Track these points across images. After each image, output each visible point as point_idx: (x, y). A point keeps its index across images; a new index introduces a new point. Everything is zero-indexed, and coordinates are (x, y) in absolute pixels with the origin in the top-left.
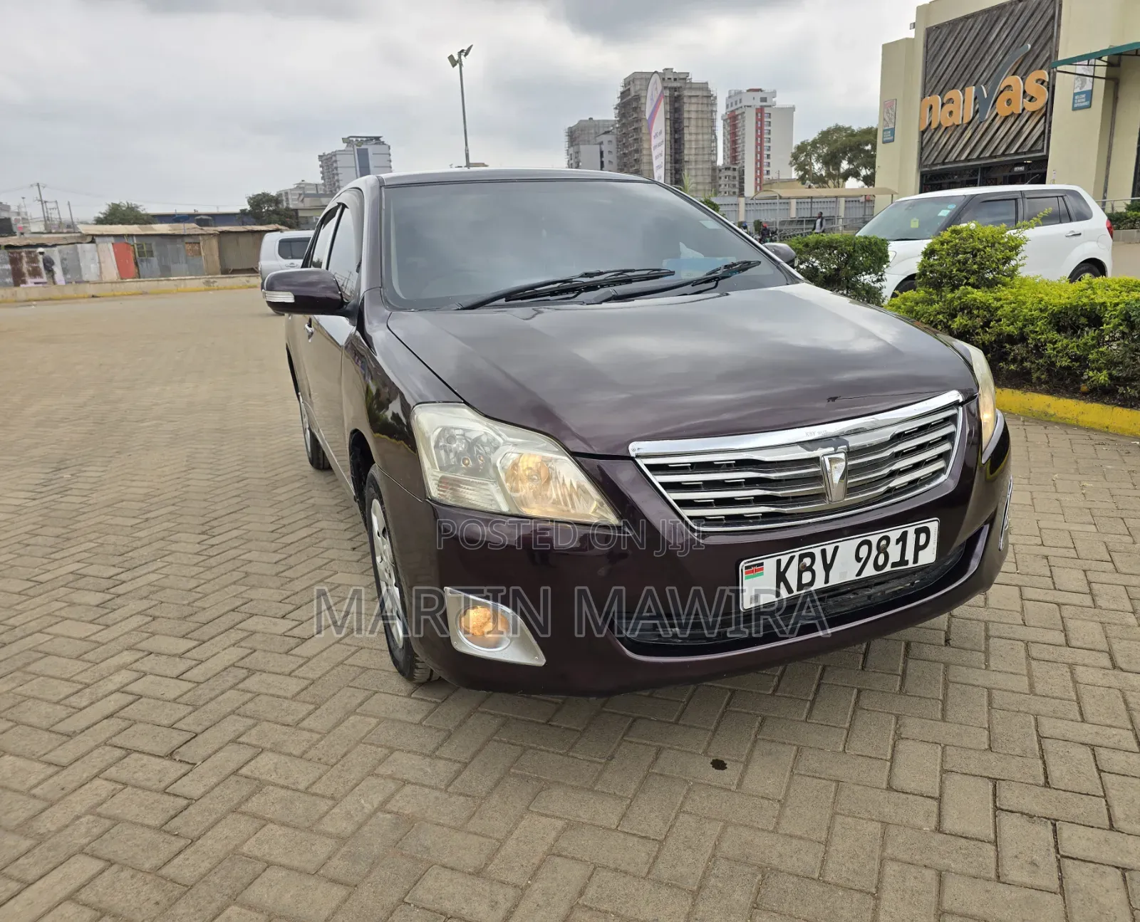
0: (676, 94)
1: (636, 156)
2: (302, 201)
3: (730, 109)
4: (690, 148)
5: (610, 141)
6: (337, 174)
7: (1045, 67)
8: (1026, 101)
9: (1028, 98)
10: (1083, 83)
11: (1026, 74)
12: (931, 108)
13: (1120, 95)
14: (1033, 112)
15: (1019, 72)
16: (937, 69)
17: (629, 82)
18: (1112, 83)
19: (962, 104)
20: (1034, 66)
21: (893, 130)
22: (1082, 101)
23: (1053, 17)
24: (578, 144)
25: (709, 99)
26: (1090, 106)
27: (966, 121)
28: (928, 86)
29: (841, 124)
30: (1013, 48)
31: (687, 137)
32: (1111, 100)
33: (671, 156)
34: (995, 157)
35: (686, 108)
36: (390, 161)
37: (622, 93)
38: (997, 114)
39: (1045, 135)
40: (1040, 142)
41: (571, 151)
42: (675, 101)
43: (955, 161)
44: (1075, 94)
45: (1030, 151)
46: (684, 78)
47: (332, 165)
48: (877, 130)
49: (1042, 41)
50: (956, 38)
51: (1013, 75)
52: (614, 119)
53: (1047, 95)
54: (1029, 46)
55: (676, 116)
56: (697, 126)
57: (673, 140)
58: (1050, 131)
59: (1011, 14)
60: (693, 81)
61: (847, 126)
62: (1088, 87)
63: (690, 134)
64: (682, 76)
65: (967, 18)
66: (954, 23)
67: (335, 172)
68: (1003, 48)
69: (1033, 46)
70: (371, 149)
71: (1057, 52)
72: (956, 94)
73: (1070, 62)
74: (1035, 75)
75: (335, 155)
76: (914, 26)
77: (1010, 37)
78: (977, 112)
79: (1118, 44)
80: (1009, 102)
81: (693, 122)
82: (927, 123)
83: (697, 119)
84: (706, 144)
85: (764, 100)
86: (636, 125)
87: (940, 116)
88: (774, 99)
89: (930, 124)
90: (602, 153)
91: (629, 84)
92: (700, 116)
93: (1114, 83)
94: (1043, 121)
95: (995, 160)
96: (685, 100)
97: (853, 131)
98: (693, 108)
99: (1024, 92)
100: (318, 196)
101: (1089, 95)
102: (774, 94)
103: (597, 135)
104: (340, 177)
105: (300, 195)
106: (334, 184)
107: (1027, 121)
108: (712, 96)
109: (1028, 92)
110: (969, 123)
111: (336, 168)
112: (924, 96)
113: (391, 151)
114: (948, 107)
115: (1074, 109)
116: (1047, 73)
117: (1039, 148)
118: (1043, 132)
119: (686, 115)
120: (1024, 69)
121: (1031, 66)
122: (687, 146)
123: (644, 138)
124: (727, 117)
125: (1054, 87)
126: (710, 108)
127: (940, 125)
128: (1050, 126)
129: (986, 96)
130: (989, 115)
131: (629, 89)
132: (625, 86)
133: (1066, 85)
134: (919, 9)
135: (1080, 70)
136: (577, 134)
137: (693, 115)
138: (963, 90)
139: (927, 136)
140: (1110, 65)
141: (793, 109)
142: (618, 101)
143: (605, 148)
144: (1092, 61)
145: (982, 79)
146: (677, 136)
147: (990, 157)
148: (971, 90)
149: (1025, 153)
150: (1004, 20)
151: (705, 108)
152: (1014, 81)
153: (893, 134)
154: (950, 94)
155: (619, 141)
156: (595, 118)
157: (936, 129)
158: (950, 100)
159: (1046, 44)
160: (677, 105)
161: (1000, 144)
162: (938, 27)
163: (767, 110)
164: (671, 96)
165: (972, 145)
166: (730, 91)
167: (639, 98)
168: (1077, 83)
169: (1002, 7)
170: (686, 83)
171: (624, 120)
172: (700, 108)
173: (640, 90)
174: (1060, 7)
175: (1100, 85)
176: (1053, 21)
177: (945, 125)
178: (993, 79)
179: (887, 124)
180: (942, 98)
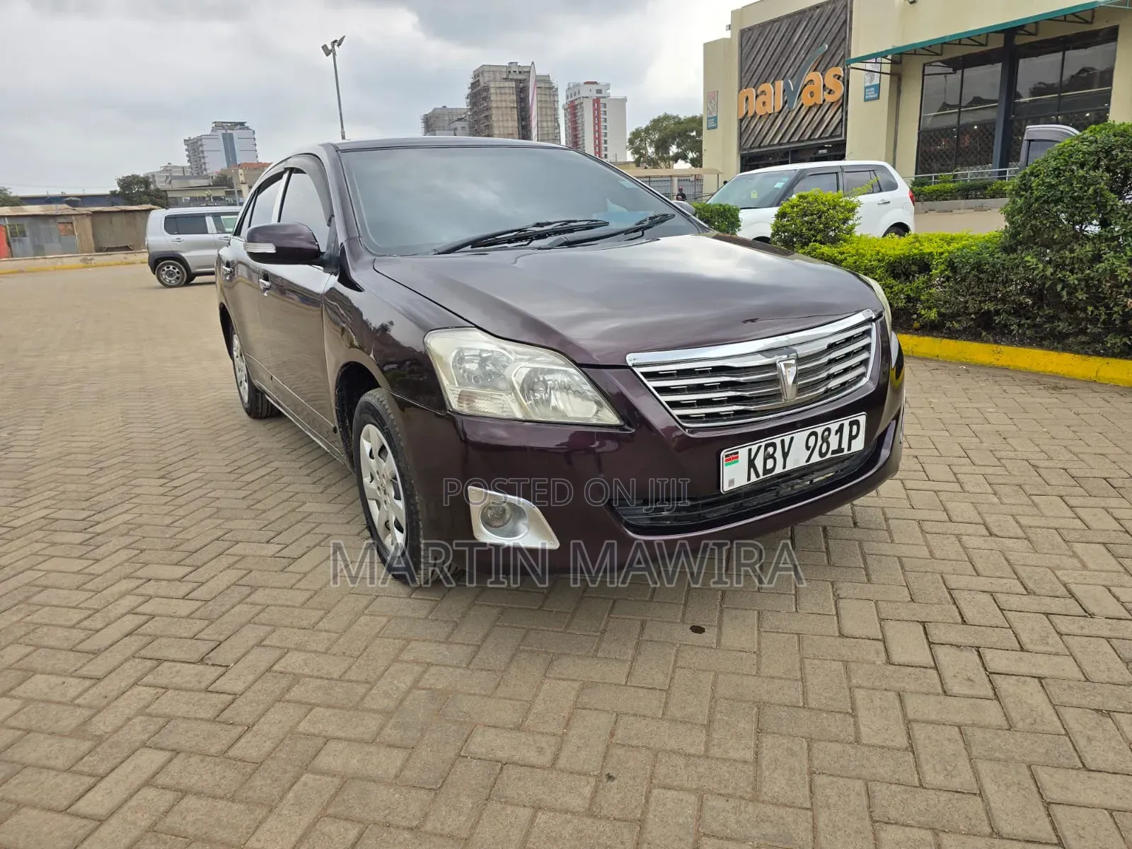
0: (521, 85)
2: (170, 183)
3: (570, 99)
5: (462, 129)
6: (204, 157)
7: (841, 64)
8: (826, 93)
9: (827, 91)
10: (872, 80)
11: (825, 70)
12: (747, 99)
13: (903, 88)
14: (832, 103)
15: (819, 68)
16: (750, 65)
17: (478, 74)
18: (896, 78)
19: (772, 96)
20: (831, 65)
21: (716, 118)
22: (872, 94)
23: (845, 21)
24: (432, 132)
25: (551, 90)
26: (878, 98)
27: (777, 110)
28: (744, 80)
29: (669, 113)
30: (814, 47)
32: (895, 94)
34: (803, 141)
35: (531, 98)
36: (255, 145)
37: (472, 84)
38: (802, 105)
39: (843, 122)
40: (839, 129)
42: (521, 92)
43: (769, 145)
44: (866, 88)
45: (831, 136)
46: (528, 71)
47: (198, 148)
48: (702, 115)
49: (837, 42)
50: (765, 39)
51: (814, 71)
52: (466, 107)
53: (843, 88)
54: (827, 46)
55: (523, 104)
56: (542, 115)
58: (846, 119)
59: (809, 20)
60: (536, 73)
61: (675, 115)
62: (876, 82)
64: (526, 69)
65: (774, 21)
66: (763, 26)
67: (201, 155)
68: (804, 48)
69: (829, 46)
70: (236, 133)
71: (849, 52)
72: (767, 87)
73: (861, 60)
74: (832, 71)
75: (201, 140)
76: (729, 27)
77: (810, 39)
78: (786, 103)
79: (900, 44)
80: (812, 94)
82: (744, 113)
84: (550, 130)
85: (599, 91)
86: (486, 113)
87: (755, 107)
88: (609, 91)
89: (747, 112)
91: (478, 76)
92: (544, 105)
93: (897, 77)
94: (840, 110)
95: (802, 144)
97: (680, 119)
99: (824, 86)
100: (185, 178)
101: (878, 88)
102: (608, 86)
103: (451, 122)
104: (207, 160)
105: (167, 177)
106: (201, 167)
107: (827, 110)
108: (553, 87)
109: (827, 86)
110: (780, 112)
111: (202, 152)
112: (740, 89)
113: (256, 136)
114: (761, 98)
115: (866, 100)
116: (842, 70)
117: (839, 133)
118: (841, 120)
120: (822, 66)
121: (828, 63)
124: (567, 107)
125: (848, 81)
126: (552, 99)
127: (755, 115)
128: (846, 115)
129: (792, 88)
130: (795, 106)
131: (478, 81)
132: (475, 78)
133: (859, 80)
134: (733, 13)
135: (869, 67)
136: (432, 121)
138: (773, 83)
139: (744, 124)
140: (893, 62)
141: (625, 100)
142: (468, 92)
144: (879, 60)
145: (788, 74)
146: (523, 123)
147: (799, 141)
148: (780, 84)
149: (827, 138)
150: (806, 22)
151: (548, 99)
152: (816, 76)
154: (762, 88)
155: (470, 128)
156: (449, 106)
157: (752, 117)
158: (763, 92)
159: (840, 45)
160: (522, 95)
161: (806, 130)
162: (750, 29)
163: (602, 101)
164: (517, 87)
165: (783, 131)
166: (569, 84)
167: (487, 89)
168: (868, 78)
169: (802, 12)
170: (530, 75)
171: (475, 109)
172: (543, 98)
173: (489, 81)
174: (851, 13)
175: (886, 79)
176: (845, 25)
177: (760, 113)
178: (798, 74)
179: (711, 113)
180: (756, 90)
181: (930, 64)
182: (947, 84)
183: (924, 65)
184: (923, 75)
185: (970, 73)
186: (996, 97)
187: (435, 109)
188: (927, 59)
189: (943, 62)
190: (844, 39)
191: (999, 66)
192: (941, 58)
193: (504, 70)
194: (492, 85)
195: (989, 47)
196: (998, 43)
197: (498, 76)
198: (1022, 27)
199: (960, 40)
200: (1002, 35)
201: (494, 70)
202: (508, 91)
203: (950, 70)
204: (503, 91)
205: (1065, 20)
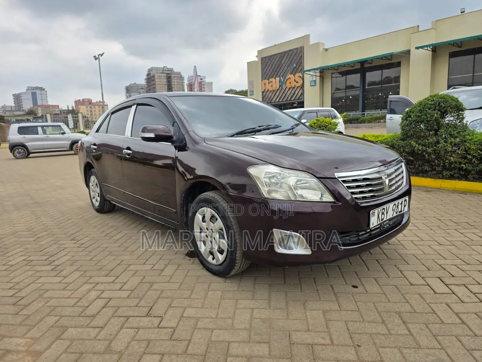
0: (169, 75)
2: (5, 113)
3: (189, 82)
5: (144, 92)
6: (22, 102)
7: (301, 72)
8: (295, 83)
10: (313, 77)
11: (295, 74)
12: (265, 84)
13: (324, 81)
14: (298, 87)
15: (292, 73)
16: (265, 72)
17: (150, 70)
18: (321, 79)
19: (275, 83)
20: (297, 72)
21: (253, 91)
22: (313, 83)
23: (302, 56)
24: (131, 93)
25: (181, 78)
26: (315, 85)
27: (277, 89)
28: (263, 77)
29: (232, 89)
30: (290, 65)
32: (322, 84)
34: (287, 101)
35: (173, 81)
36: (47, 97)
37: (147, 74)
38: (287, 87)
39: (302, 94)
40: (301, 96)
41: (128, 95)
42: (169, 78)
43: (274, 102)
44: (311, 81)
45: (298, 99)
46: (172, 70)
47: (19, 98)
48: (247, 90)
49: (299, 64)
50: (271, 61)
51: (291, 74)
52: (144, 83)
53: (302, 81)
54: (295, 65)
55: (169, 83)
56: (177, 88)
58: (304, 93)
59: (288, 55)
60: (175, 71)
61: (234, 89)
62: (314, 79)
64: (171, 69)
65: (274, 55)
66: (270, 56)
67: (21, 101)
68: (287, 65)
69: (296, 65)
70: (38, 92)
71: (304, 68)
72: (272, 80)
73: (309, 71)
74: (297, 75)
75: (21, 94)
76: (257, 56)
77: (288, 62)
78: (280, 86)
79: (322, 66)
80: (290, 83)
81: (176, 86)
82: (264, 89)
83: (177, 85)
85: (201, 79)
86: (153, 86)
87: (268, 87)
88: (205, 79)
89: (265, 89)
91: (150, 71)
92: (178, 84)
93: (322, 78)
94: (301, 89)
95: (287, 102)
96: (172, 78)
98: (176, 81)
99: (295, 80)
100: (12, 111)
101: (315, 81)
102: (205, 77)
103: (138, 89)
104: (23, 103)
105: (4, 110)
106: (20, 106)
107: (296, 89)
108: (182, 77)
110: (278, 90)
111: (21, 100)
112: (262, 80)
113: (47, 93)
114: (271, 84)
115: (311, 86)
116: (301, 74)
117: (301, 98)
118: (302, 93)
119: (173, 83)
120: (294, 72)
123: (157, 91)
124: (188, 85)
125: (304, 79)
126: (182, 81)
127: (268, 90)
128: (304, 91)
129: (283, 81)
131: (150, 73)
132: (149, 71)
133: (308, 78)
134: (258, 51)
135: (311, 73)
136: (129, 88)
137: (176, 83)
138: (275, 78)
139: (264, 93)
140: (320, 72)
141: (212, 83)
142: (146, 77)
144: (315, 71)
145: (281, 75)
147: (286, 101)
148: (278, 79)
149: (297, 100)
150: (286, 56)
151: (180, 81)
152: (292, 76)
154: (271, 80)
155: (147, 92)
156: (137, 83)
158: (271, 82)
159: (300, 65)
160: (169, 80)
161: (289, 96)
162: (265, 58)
163: (203, 83)
164: (167, 76)
165: (280, 97)
166: (189, 76)
167: (154, 76)
168: (311, 78)
169: (285, 52)
170: (172, 72)
171: (149, 84)
172: (178, 81)
173: (155, 73)
174: (304, 53)
175: (318, 78)
176: (302, 58)
177: (270, 90)
178: (284, 75)
179: (251, 89)
180: (269, 81)
181: (333, 73)
182: (341, 81)
183: (332, 74)
184: (332, 77)
185: (349, 77)
186: (359, 86)
187: (131, 84)
188: (333, 71)
189: (338, 73)
190: (301, 63)
191: (359, 75)
192: (338, 71)
193: (161, 69)
194: (156, 75)
195: (355, 68)
196: (358, 66)
197: (158, 71)
198: (367, 61)
199: (345, 65)
200: (360, 64)
201: (157, 69)
202: (163, 77)
203: (341, 76)
204: (161, 77)
205: (382, 59)
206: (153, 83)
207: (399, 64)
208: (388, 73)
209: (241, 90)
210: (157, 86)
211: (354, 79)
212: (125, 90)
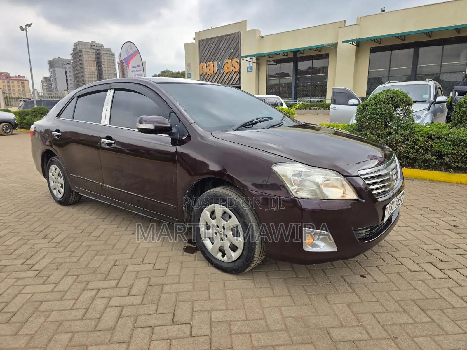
0: (98, 52)
1: (82, 74)
3: (120, 60)
4: (106, 73)
5: (69, 68)
7: (238, 57)
9: (233, 67)
10: (250, 63)
11: (232, 59)
12: (203, 67)
13: (260, 69)
14: (235, 72)
15: (230, 58)
16: (203, 55)
17: (77, 45)
18: (258, 65)
19: (213, 67)
20: (234, 57)
21: (191, 73)
22: (250, 70)
24: (54, 68)
25: (112, 55)
26: (252, 71)
27: (215, 73)
28: (201, 60)
30: (228, 50)
31: (104, 69)
32: (258, 71)
33: (98, 75)
35: (102, 57)
37: (73, 49)
38: (224, 71)
39: (240, 79)
40: (238, 82)
41: (51, 70)
42: (98, 54)
44: (248, 67)
45: (236, 84)
46: (101, 46)
48: (185, 71)
49: (236, 49)
50: (209, 45)
51: (228, 59)
52: (70, 58)
53: (239, 67)
54: (232, 50)
55: (99, 60)
56: (108, 65)
57: (98, 70)
58: (241, 79)
59: (225, 40)
60: (105, 47)
61: (170, 70)
62: (251, 65)
63: (105, 68)
65: (212, 38)
66: (208, 40)
68: (224, 50)
69: (233, 51)
71: (241, 53)
72: (210, 63)
73: (246, 57)
74: (235, 60)
76: (194, 39)
77: (226, 47)
78: (218, 70)
79: (259, 53)
80: (228, 68)
81: (106, 63)
82: (202, 72)
84: (112, 72)
86: (81, 62)
87: (206, 70)
90: (66, 72)
91: (77, 46)
92: (109, 61)
93: (258, 64)
94: (238, 75)
96: (102, 54)
97: (173, 72)
98: (105, 58)
99: (232, 65)
101: (252, 68)
103: (63, 65)
107: (233, 75)
108: (113, 54)
109: (233, 65)
110: (216, 74)
112: (200, 63)
114: (208, 68)
115: (248, 72)
116: (238, 60)
117: (238, 83)
118: (239, 78)
119: (103, 60)
120: (231, 57)
121: (233, 57)
122: (104, 72)
123: (85, 67)
124: (119, 63)
125: (241, 64)
126: (112, 59)
127: (206, 73)
128: (241, 77)
129: (220, 65)
130: (222, 72)
131: (77, 48)
132: (75, 46)
133: (245, 64)
134: (196, 33)
135: (248, 59)
136: (53, 63)
137: (106, 61)
138: (213, 62)
139: (202, 76)
140: (257, 59)
142: (72, 52)
143: (67, 70)
144: (252, 57)
145: (218, 59)
146: (99, 68)
148: (215, 63)
149: (234, 85)
150: (224, 41)
151: (110, 58)
152: (229, 61)
153: (191, 75)
154: (209, 63)
155: (74, 68)
156: (61, 58)
157: (205, 74)
158: (209, 65)
159: (237, 50)
160: (98, 56)
161: (227, 81)
162: (202, 40)
164: (95, 52)
167: (81, 51)
168: (248, 64)
169: (223, 36)
170: (101, 48)
171: (75, 60)
172: (108, 58)
173: (82, 48)
174: (241, 38)
175: (255, 65)
176: (239, 43)
177: (208, 73)
178: (222, 60)
179: (189, 71)
180: (206, 64)
181: (269, 61)
182: (275, 68)
183: (267, 61)
184: (267, 64)
185: (283, 65)
186: (292, 74)
187: (54, 59)
188: (268, 59)
189: (273, 60)
190: (238, 49)
191: (292, 64)
192: (272, 59)
193: (89, 44)
194: (84, 50)
195: (289, 57)
196: (291, 56)
197: (86, 46)
198: (299, 51)
199: (279, 53)
200: (293, 53)
201: (84, 44)
202: (91, 53)
203: (275, 64)
204: (89, 53)
205: (313, 50)
206: (80, 58)
207: (327, 56)
208: (318, 64)
209: (177, 71)
210: (85, 62)
211: (288, 67)
212: (48, 65)
